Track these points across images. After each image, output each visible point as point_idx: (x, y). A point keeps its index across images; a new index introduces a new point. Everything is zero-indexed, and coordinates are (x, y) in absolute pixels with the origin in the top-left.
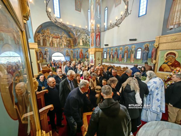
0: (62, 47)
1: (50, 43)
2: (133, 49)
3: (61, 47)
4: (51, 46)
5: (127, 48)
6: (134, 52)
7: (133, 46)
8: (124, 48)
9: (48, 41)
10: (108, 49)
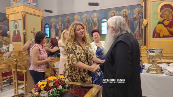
2: (95, 19)
5: (86, 17)
6: (97, 24)
7: (95, 14)
8: (81, 17)
10: (53, 19)
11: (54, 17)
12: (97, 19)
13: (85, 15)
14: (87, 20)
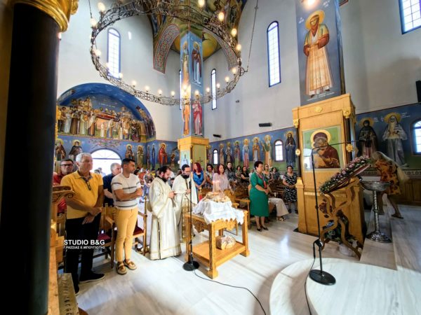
0: (117, 139)
1: (89, 129)
2: (268, 142)
3: (114, 139)
4: (92, 134)
5: (257, 140)
6: (270, 148)
7: (267, 136)
8: (251, 140)
9: (85, 124)
10: (221, 144)
11: (223, 141)
12: (269, 142)
13: (256, 138)
14: (258, 143)
